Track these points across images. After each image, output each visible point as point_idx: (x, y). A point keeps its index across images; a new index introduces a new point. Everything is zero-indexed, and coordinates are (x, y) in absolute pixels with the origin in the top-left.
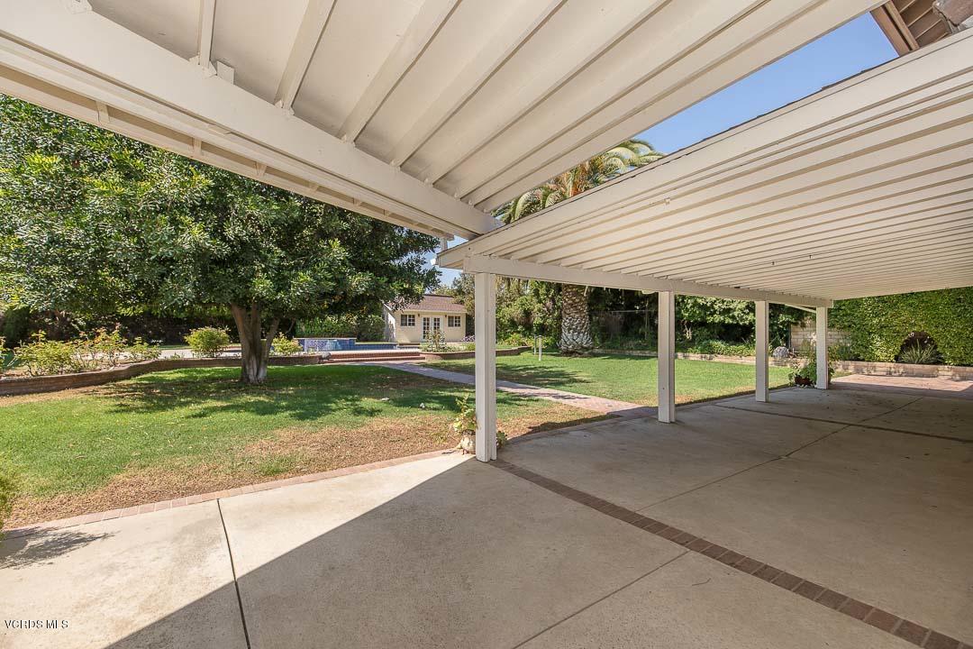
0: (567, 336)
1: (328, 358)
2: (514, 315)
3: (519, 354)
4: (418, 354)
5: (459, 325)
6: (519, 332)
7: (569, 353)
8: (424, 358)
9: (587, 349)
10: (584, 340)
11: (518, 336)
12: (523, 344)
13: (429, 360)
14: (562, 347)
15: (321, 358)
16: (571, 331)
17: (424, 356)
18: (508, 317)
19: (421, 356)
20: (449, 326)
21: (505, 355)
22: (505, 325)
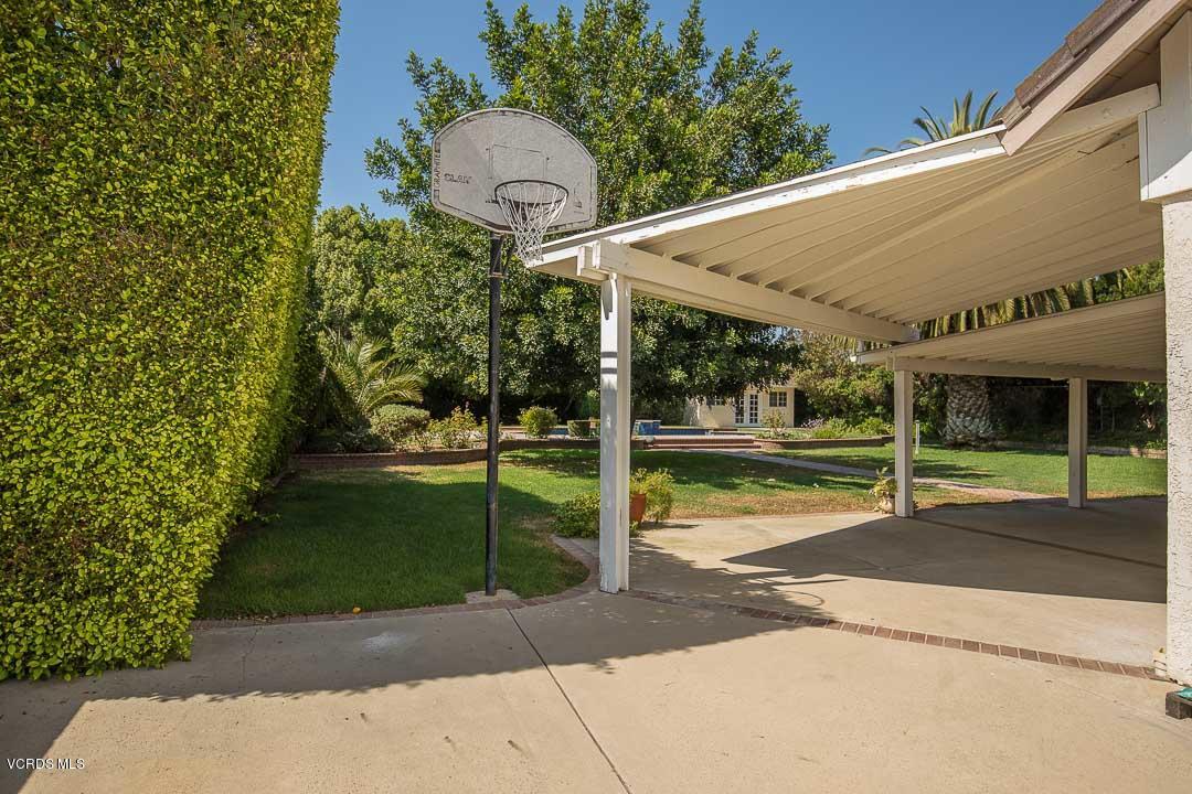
0: (954, 422)
1: (652, 443)
2: (870, 390)
3: (883, 445)
4: (751, 441)
5: (785, 405)
6: (877, 415)
7: (957, 446)
8: (760, 447)
9: (985, 440)
10: (981, 427)
11: (875, 420)
12: (884, 432)
13: (767, 448)
14: (948, 438)
15: (645, 443)
16: (961, 415)
17: (760, 444)
18: (860, 393)
19: (756, 444)
20: (771, 405)
21: (865, 446)
22: (856, 405)
